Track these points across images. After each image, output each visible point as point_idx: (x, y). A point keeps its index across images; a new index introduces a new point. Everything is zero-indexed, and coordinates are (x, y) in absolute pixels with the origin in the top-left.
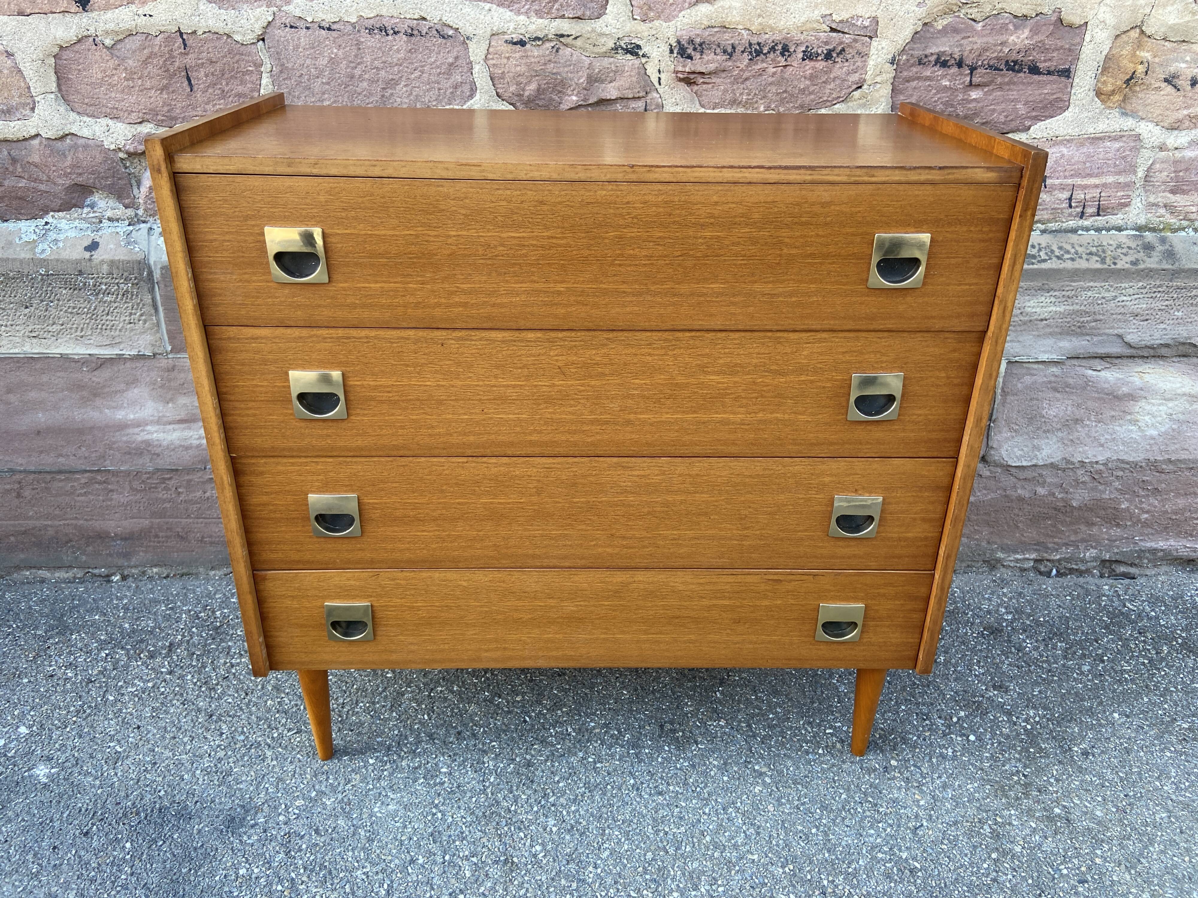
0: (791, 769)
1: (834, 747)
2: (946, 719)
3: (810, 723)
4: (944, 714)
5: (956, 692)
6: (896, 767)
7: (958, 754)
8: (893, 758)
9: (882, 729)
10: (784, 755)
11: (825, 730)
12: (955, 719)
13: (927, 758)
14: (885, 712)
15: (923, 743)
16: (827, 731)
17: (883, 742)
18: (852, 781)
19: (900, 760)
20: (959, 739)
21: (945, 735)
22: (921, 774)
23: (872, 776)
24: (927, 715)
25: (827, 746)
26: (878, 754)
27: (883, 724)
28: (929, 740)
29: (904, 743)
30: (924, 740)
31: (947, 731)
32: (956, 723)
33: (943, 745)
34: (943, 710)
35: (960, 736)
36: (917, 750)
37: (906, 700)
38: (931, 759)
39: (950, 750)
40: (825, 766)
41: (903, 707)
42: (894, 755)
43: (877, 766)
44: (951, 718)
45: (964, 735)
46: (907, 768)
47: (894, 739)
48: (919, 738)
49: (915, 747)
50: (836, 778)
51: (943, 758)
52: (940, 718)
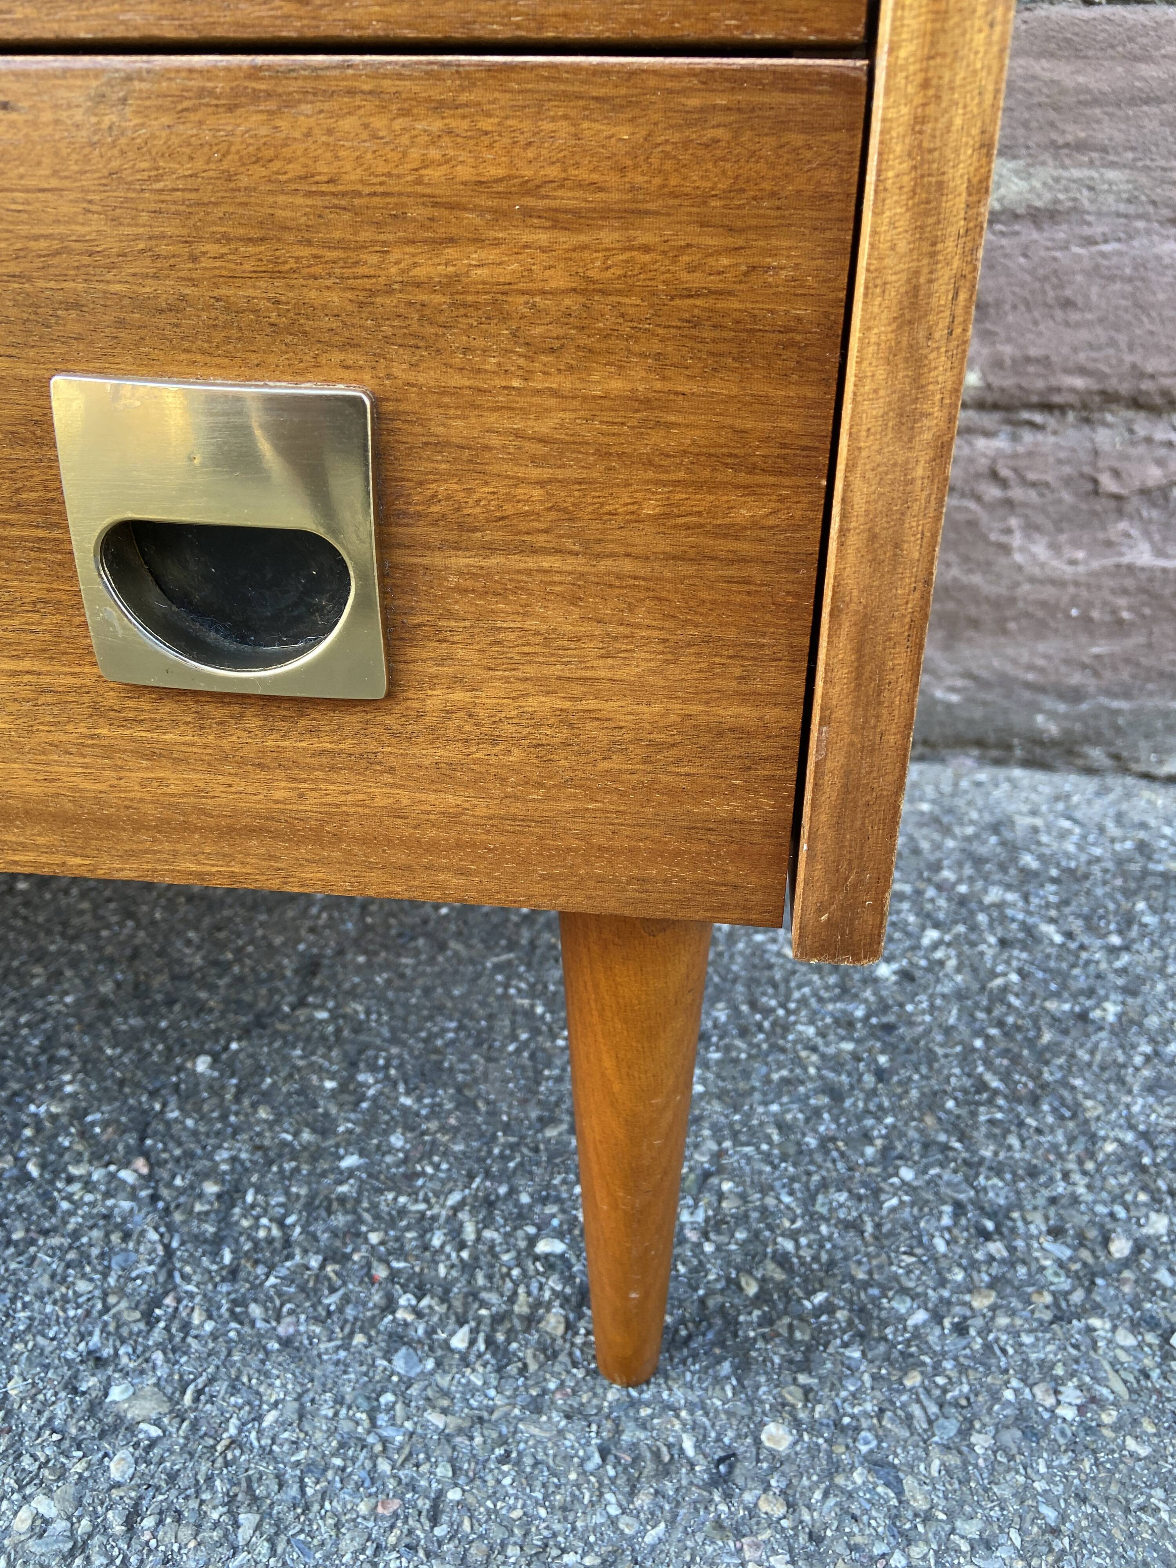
0: (270, 1418)
1: (531, 1321)
2: (1081, 1240)
3: (489, 1203)
4: (1077, 1219)
5: (1145, 1135)
6: (777, 1461)
7: (1109, 1417)
8: (781, 1407)
9: (783, 1260)
10: (286, 1343)
11: (532, 1241)
12: (1120, 1247)
13: (950, 1428)
14: (824, 1185)
15: (952, 1343)
16: (543, 1247)
17: (767, 1320)
18: (528, 1520)
19: (814, 1428)
20: (1126, 1338)
21: (1061, 1317)
22: (894, 1517)
23: (643, 1500)
24: (999, 1215)
25: (497, 1320)
26: (718, 1381)
27: (794, 1236)
28: (983, 1332)
29: (862, 1337)
30: (961, 1329)
31: (1078, 1296)
32: (1126, 1263)
33: (1046, 1367)
34: (1075, 1200)
35: (1134, 1327)
36: (913, 1380)
37: (927, 1146)
38: (965, 1432)
39: (1071, 1394)
40: (436, 1419)
41: (907, 1174)
42: (793, 1395)
43: (688, 1445)
44: (1106, 1241)
45: (1152, 1323)
46: (835, 1468)
47: (818, 1311)
48: (937, 1318)
49: (908, 1362)
50: (454, 1495)
51: (1029, 1433)
52: (1056, 1232)
